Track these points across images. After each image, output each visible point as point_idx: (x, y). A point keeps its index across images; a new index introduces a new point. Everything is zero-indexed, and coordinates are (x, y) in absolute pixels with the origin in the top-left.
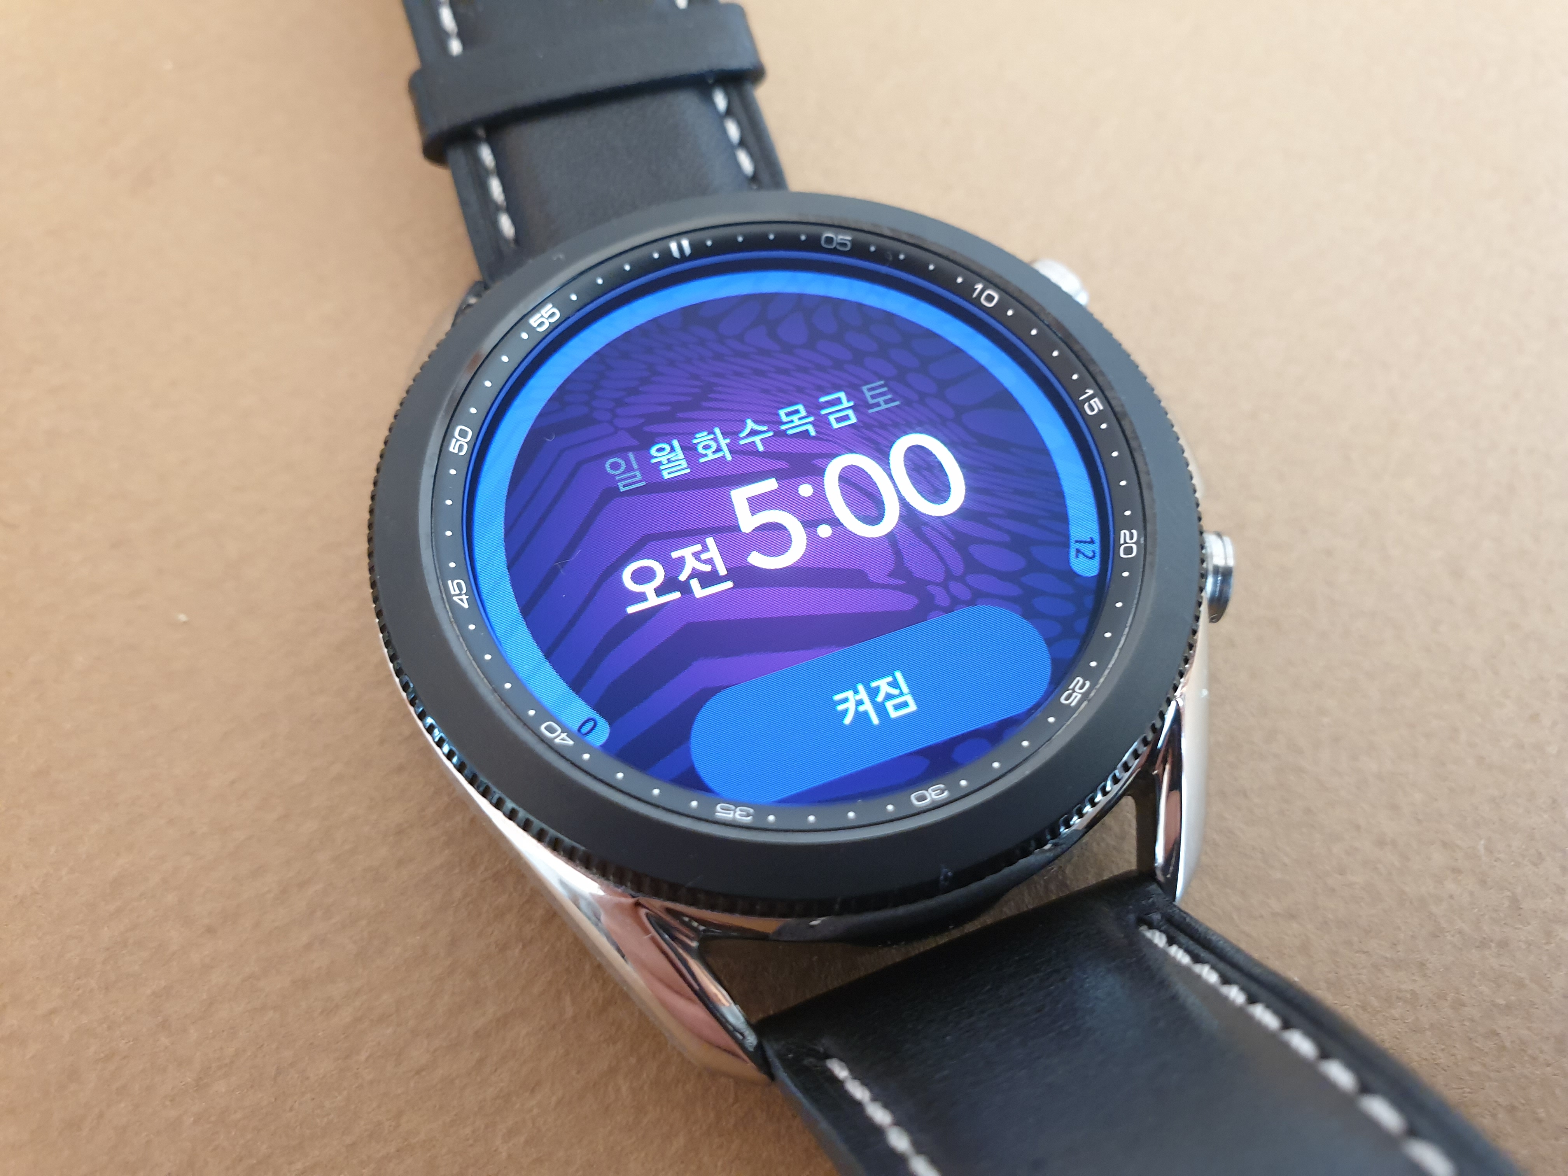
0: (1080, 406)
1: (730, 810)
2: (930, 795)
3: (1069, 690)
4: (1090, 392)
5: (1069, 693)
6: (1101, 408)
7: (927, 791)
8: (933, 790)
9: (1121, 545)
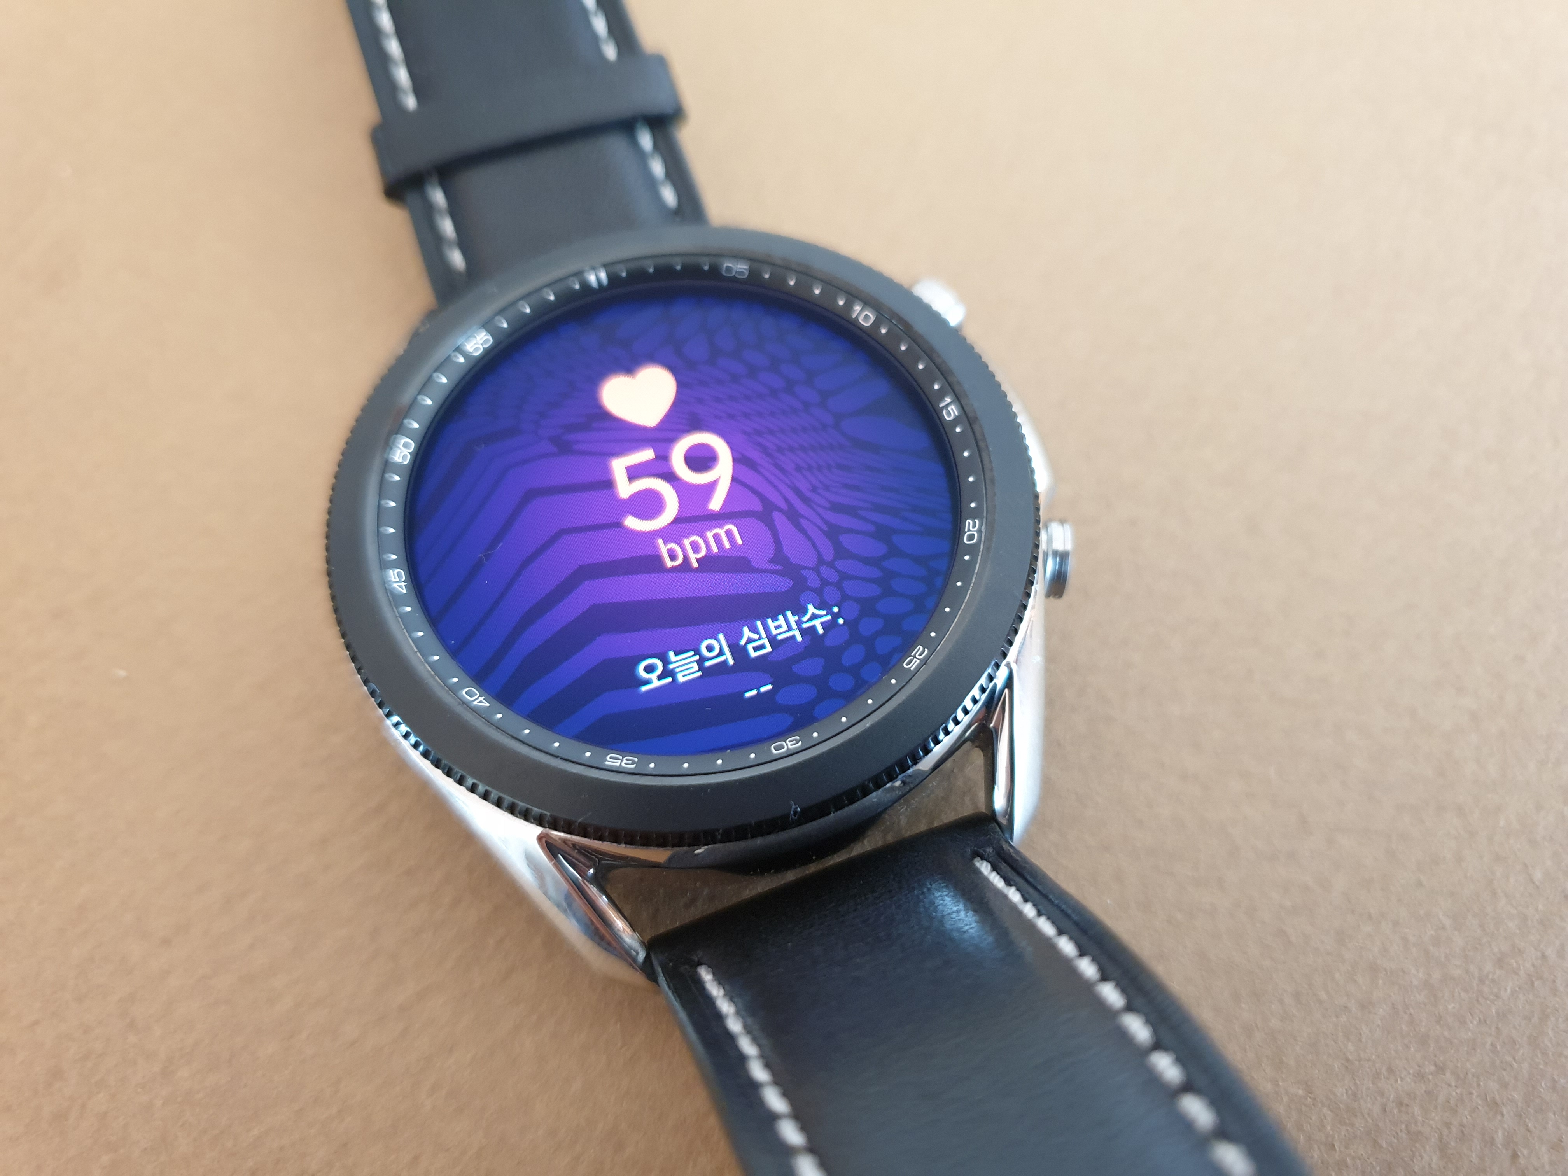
0: (938, 410)
1: (618, 759)
2: (787, 745)
3: (911, 656)
4: (948, 400)
5: (911, 659)
6: (957, 414)
7: (785, 742)
8: (790, 742)
9: (966, 532)
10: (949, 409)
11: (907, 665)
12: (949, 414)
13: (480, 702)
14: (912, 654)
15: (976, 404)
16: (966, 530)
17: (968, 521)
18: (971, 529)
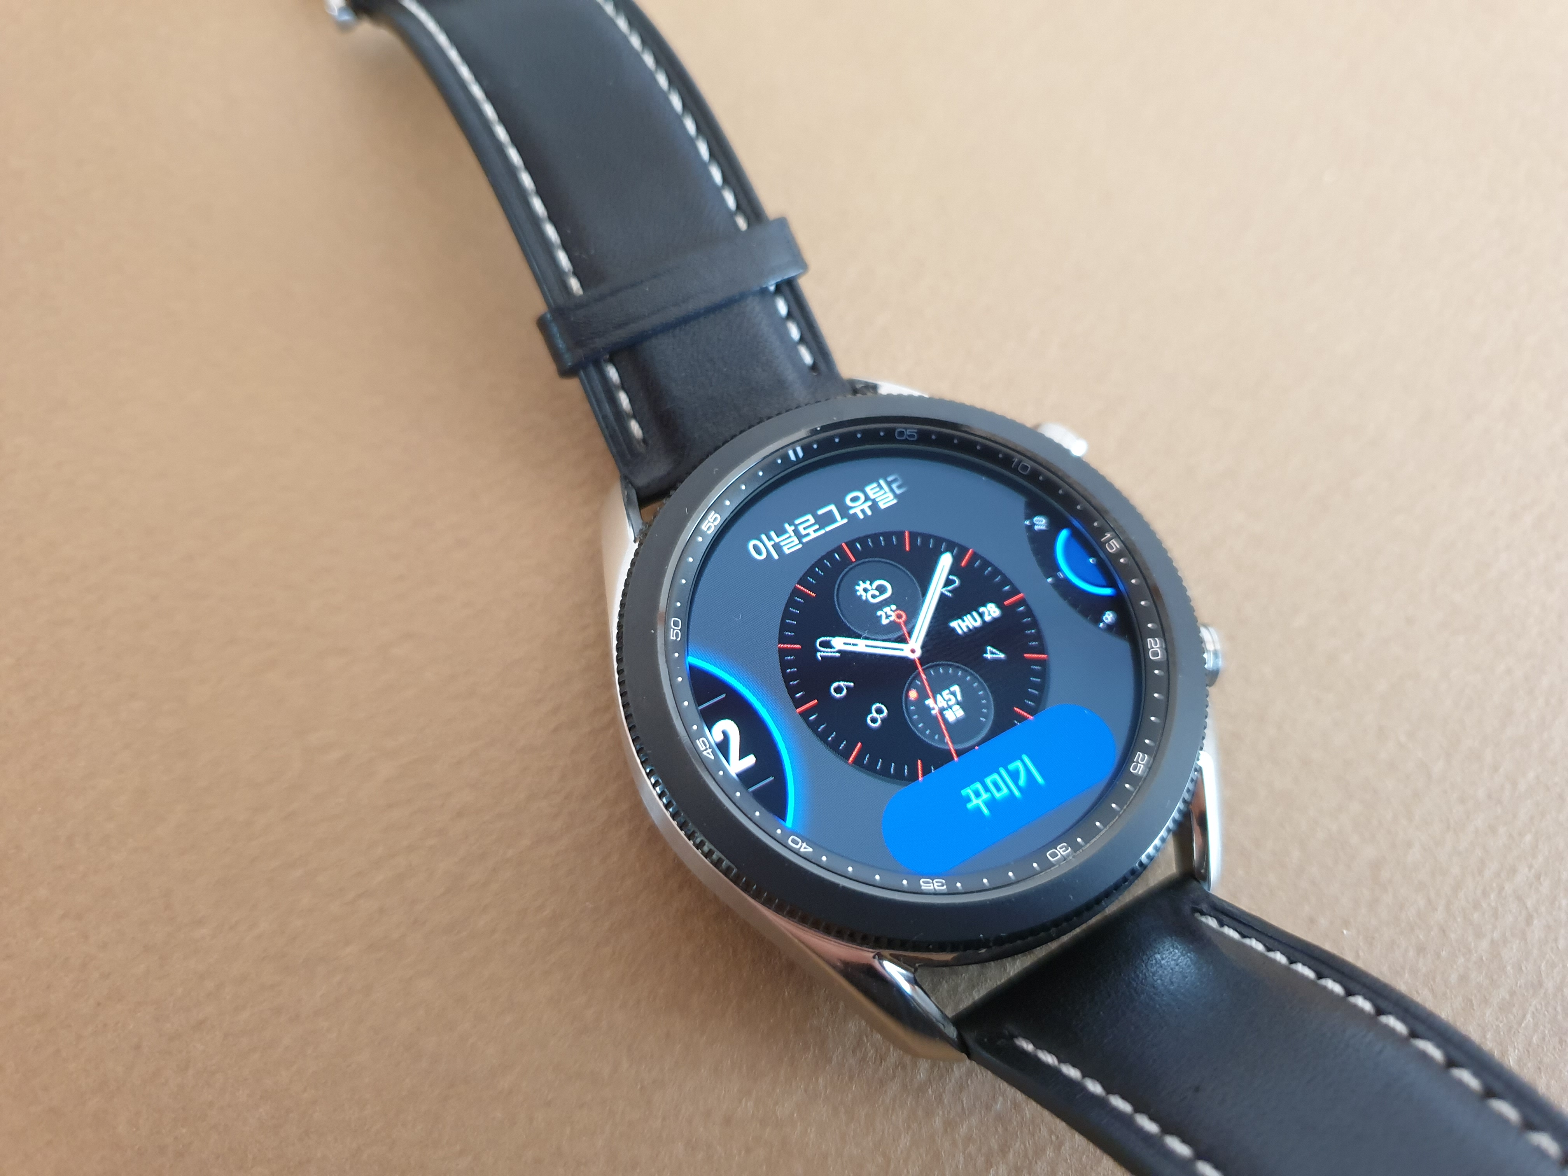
0: (1102, 545)
1: (928, 883)
2: (1059, 852)
3: (1134, 762)
4: (1108, 535)
5: (1135, 765)
6: (1118, 547)
7: (1057, 849)
8: (1060, 848)
9: (1149, 650)
10: (1111, 542)
11: (1135, 769)
12: (1112, 548)
13: (805, 848)
14: (1135, 760)
15: (1135, 537)
16: (1149, 647)
17: (1148, 639)
18: (1154, 646)
